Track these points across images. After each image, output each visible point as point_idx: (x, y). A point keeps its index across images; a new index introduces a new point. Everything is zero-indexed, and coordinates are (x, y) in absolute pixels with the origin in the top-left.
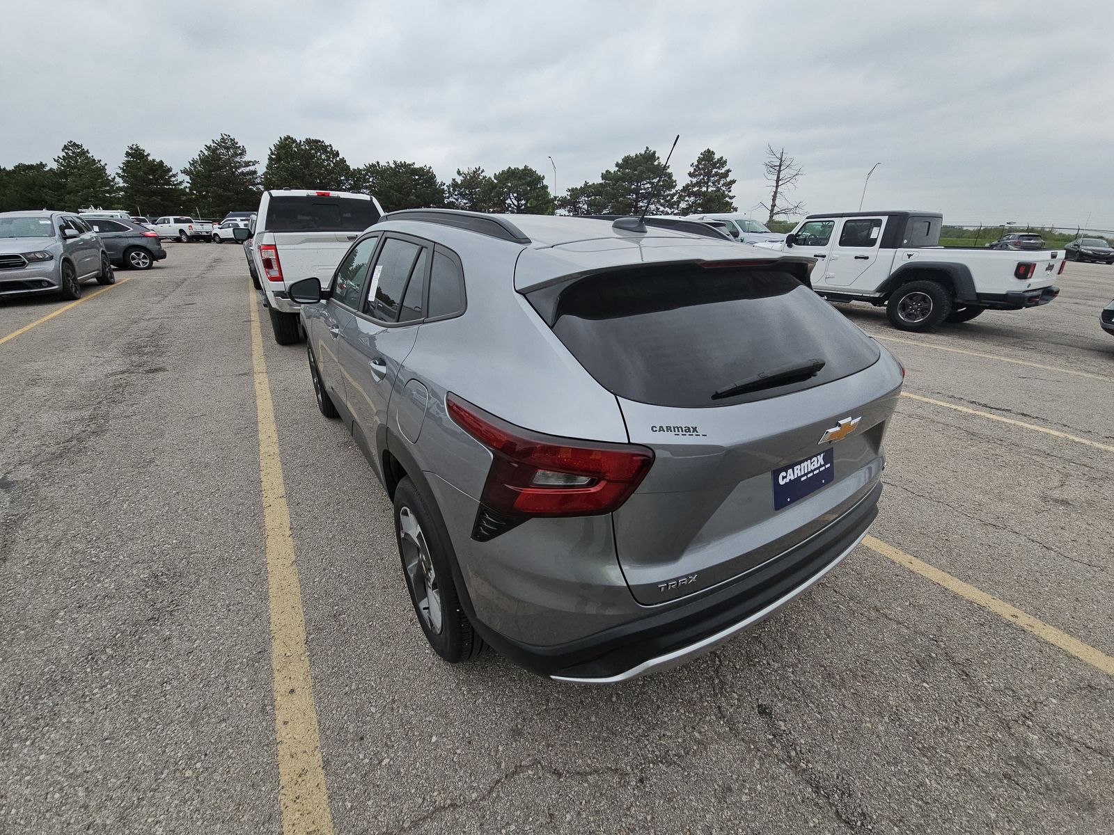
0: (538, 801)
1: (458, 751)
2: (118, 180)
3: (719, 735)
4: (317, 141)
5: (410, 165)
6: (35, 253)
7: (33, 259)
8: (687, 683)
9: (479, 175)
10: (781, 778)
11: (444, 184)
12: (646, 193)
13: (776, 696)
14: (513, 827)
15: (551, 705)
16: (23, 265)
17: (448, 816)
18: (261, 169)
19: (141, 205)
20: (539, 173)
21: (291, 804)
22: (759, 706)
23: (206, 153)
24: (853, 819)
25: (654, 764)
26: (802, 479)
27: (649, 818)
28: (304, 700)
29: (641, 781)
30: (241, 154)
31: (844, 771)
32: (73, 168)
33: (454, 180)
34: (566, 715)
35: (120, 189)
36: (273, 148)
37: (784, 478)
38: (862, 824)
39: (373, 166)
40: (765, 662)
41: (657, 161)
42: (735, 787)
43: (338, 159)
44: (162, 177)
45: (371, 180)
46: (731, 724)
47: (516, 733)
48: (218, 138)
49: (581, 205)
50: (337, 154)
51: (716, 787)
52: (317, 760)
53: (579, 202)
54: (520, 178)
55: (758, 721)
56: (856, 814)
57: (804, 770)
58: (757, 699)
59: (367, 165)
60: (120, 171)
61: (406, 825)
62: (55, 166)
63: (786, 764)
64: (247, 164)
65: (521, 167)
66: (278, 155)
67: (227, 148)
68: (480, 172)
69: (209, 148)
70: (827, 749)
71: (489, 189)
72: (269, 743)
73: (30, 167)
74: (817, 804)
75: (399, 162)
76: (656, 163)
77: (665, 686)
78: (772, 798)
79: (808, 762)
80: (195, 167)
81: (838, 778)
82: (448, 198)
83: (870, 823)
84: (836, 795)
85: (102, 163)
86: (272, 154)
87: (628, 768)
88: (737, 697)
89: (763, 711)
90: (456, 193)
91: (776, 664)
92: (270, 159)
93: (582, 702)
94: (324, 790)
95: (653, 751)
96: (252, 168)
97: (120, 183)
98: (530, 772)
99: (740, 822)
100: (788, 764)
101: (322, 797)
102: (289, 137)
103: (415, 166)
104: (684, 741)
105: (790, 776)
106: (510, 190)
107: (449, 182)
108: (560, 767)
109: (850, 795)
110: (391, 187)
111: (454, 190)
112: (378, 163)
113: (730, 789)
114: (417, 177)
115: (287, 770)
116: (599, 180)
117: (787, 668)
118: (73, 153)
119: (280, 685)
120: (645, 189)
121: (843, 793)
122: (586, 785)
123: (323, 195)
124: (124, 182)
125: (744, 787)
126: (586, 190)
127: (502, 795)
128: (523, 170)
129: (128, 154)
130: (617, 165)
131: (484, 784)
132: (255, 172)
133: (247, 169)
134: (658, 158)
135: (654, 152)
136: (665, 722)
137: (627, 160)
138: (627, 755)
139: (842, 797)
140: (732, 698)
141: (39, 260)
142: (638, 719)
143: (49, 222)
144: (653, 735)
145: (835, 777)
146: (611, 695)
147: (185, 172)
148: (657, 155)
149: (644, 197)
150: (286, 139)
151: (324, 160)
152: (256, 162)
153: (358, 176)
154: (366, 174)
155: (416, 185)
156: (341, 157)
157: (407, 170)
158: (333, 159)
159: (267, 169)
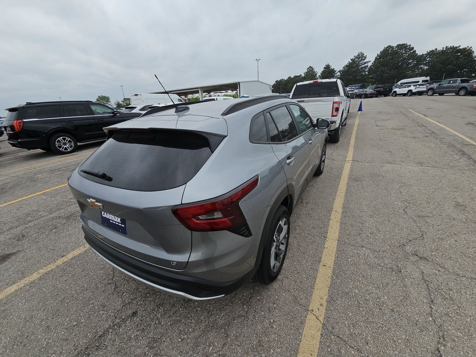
3: (125, 300)
10: (107, 323)
13: (142, 317)
18: (370, 64)
22: (137, 312)
23: (351, 61)
24: (88, 350)
25: (115, 285)
26: (111, 221)
31: (107, 347)
32: (308, 75)
36: (379, 53)
37: (104, 214)
40: (160, 311)
43: (412, 51)
45: (428, 59)
48: (357, 54)
50: (413, 48)
56: (90, 351)
57: (109, 331)
58: (140, 310)
59: (429, 51)
62: (303, 75)
66: (380, 56)
67: (359, 58)
70: (117, 340)
73: (298, 76)
74: (95, 336)
79: (112, 332)
80: (344, 69)
85: (316, 72)
89: (135, 314)
96: (366, 65)
100: (112, 325)
102: (389, 46)
104: (123, 291)
105: (107, 326)
109: (97, 349)
112: (436, 49)
113: (104, 307)
114: (459, 54)
117: (158, 320)
118: (310, 70)
121: (98, 347)
123: (315, 82)
125: (105, 311)
140: (140, 302)
145: (105, 343)
147: (340, 71)
150: (387, 47)
151: (404, 53)
152: (369, 61)
153: (420, 59)
154: (426, 56)
155: (458, 59)
156: (414, 50)
157: (454, 50)
158: (409, 52)
159: (372, 63)
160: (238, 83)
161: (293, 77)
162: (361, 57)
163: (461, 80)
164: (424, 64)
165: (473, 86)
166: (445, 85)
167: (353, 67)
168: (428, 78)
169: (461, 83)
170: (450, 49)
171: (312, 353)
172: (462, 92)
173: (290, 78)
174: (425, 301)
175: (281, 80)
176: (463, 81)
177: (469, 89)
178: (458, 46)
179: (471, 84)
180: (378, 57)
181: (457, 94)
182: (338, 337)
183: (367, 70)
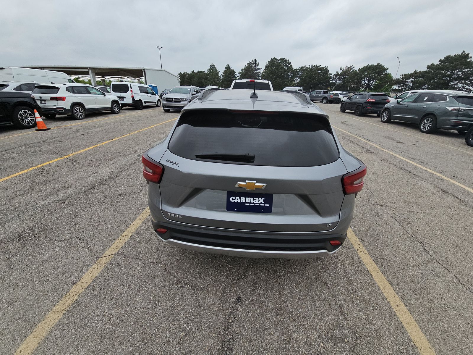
0: (156, 272)
1: (154, 251)
2: (221, 76)
3: (216, 293)
4: (284, 59)
5: (318, 66)
6: (184, 98)
7: (183, 100)
8: (224, 275)
9: (351, 69)
10: (219, 318)
11: (332, 74)
12: (457, 77)
13: (248, 299)
14: (146, 273)
15: (183, 255)
16: (180, 101)
17: (138, 261)
18: (262, 71)
19: (225, 84)
20: (386, 67)
21: (119, 239)
22: (239, 297)
23: (247, 66)
24: (226, 346)
25: (189, 286)
26: (246, 204)
27: (173, 295)
28: (140, 222)
29: (181, 287)
30: (257, 66)
31: (242, 334)
32: (211, 73)
33: (337, 72)
34: (183, 260)
35: (221, 79)
36: (268, 63)
37: (233, 199)
38: (226, 350)
39: (303, 67)
40: (260, 288)
41: (470, 59)
42: (202, 308)
43: (290, 65)
44: (233, 75)
45: (300, 74)
46: (223, 294)
47: (169, 255)
48: (251, 60)
49: (408, 83)
50: (290, 63)
51: (198, 303)
52: (130, 235)
53: (407, 82)
54: (373, 70)
55: (233, 300)
56: (228, 346)
57: (229, 322)
58: (241, 295)
59: (301, 67)
60: (222, 74)
61: (130, 257)
62: (207, 72)
63: (225, 317)
64: (258, 69)
65: (375, 64)
66: (269, 66)
67: (253, 64)
68: (352, 68)
69: (248, 64)
70: (245, 325)
71: (353, 76)
72: (127, 227)
73: (201, 72)
74: (220, 333)
75: (314, 65)
76: (468, 60)
77: (217, 271)
78: (209, 319)
79: (233, 322)
80: (243, 71)
81: (237, 333)
82: (332, 80)
83: (230, 352)
84: (229, 337)
85: (219, 71)
86: (267, 65)
87: (182, 282)
88: (235, 290)
89: (239, 299)
90: (337, 78)
91: (263, 292)
92: (266, 67)
93: (190, 260)
94: (126, 240)
95: (193, 283)
96: (259, 71)
97: (222, 78)
98: (162, 266)
99: (192, 316)
100: (226, 317)
101: (125, 241)
102: (274, 58)
103: (321, 67)
104: (204, 287)
105: (222, 320)
106: (365, 76)
107: (334, 73)
108: (168, 269)
109: (234, 340)
110: (307, 76)
111: (336, 77)
112: (305, 66)
113: (200, 307)
114: (320, 72)
115: (125, 233)
116: (426, 69)
117: (265, 295)
118: (212, 68)
119: (140, 217)
120: (456, 75)
121: (233, 338)
122: (169, 277)
123: (252, 81)
124: (223, 77)
125: (205, 310)
126: (416, 75)
127: (151, 265)
128: (376, 65)
129: (226, 68)
130: (440, 61)
131: (150, 260)
132: (260, 72)
133: (258, 71)
134: (471, 57)
135: (468, 54)
136: (205, 279)
137: (448, 59)
138: (186, 279)
139: (231, 339)
140: (233, 289)
141: (184, 100)
142: (199, 273)
143: (190, 90)
144: (198, 280)
145: (236, 333)
146: (200, 263)
147: (239, 73)
148: (470, 56)
149: (455, 79)
150: (273, 59)
151: (285, 66)
152: (261, 68)
153: (295, 72)
154: (299, 71)
155: (319, 75)
156: (291, 65)
157: (316, 69)
158: (288, 65)
159: (264, 71)
160: (143, 69)
161: (196, 72)
162: (255, 63)
163: (324, 92)
164: (298, 77)
165: (331, 97)
166: (314, 95)
167: (249, 71)
168: (302, 88)
169: (324, 94)
170: (315, 67)
171: (378, 272)
172: (325, 101)
173: (193, 72)
174: (400, 227)
175: (184, 73)
176: (325, 93)
177: (329, 98)
178: (319, 65)
179: (330, 95)
180: (267, 66)
181: (321, 102)
182: (381, 258)
183: (260, 75)
